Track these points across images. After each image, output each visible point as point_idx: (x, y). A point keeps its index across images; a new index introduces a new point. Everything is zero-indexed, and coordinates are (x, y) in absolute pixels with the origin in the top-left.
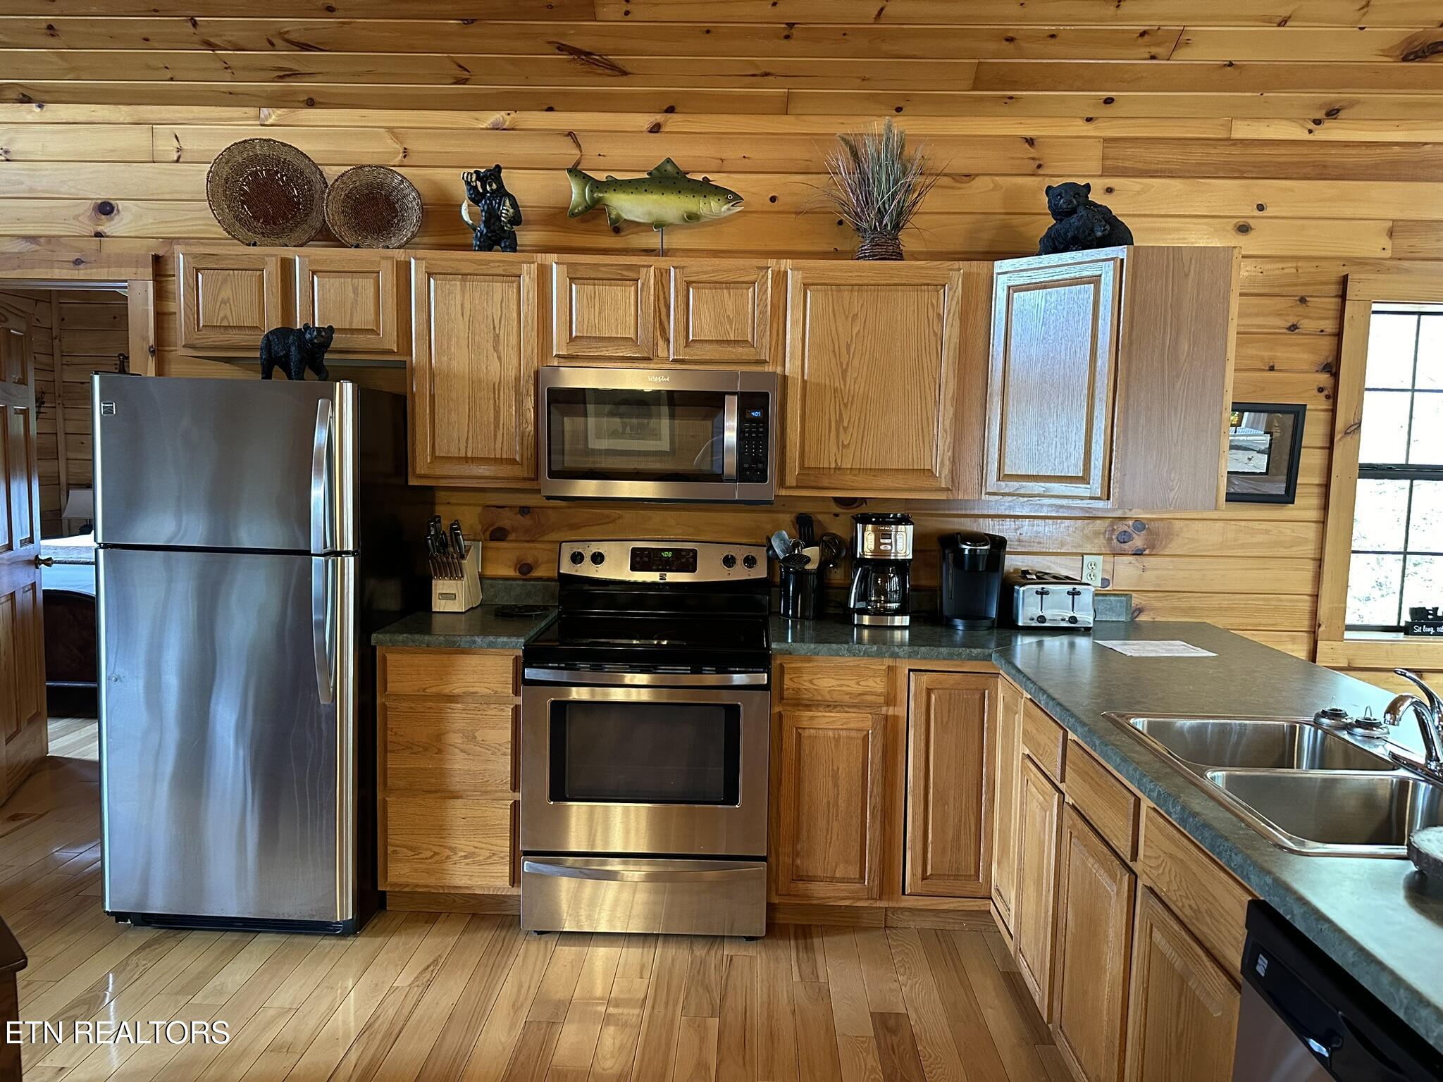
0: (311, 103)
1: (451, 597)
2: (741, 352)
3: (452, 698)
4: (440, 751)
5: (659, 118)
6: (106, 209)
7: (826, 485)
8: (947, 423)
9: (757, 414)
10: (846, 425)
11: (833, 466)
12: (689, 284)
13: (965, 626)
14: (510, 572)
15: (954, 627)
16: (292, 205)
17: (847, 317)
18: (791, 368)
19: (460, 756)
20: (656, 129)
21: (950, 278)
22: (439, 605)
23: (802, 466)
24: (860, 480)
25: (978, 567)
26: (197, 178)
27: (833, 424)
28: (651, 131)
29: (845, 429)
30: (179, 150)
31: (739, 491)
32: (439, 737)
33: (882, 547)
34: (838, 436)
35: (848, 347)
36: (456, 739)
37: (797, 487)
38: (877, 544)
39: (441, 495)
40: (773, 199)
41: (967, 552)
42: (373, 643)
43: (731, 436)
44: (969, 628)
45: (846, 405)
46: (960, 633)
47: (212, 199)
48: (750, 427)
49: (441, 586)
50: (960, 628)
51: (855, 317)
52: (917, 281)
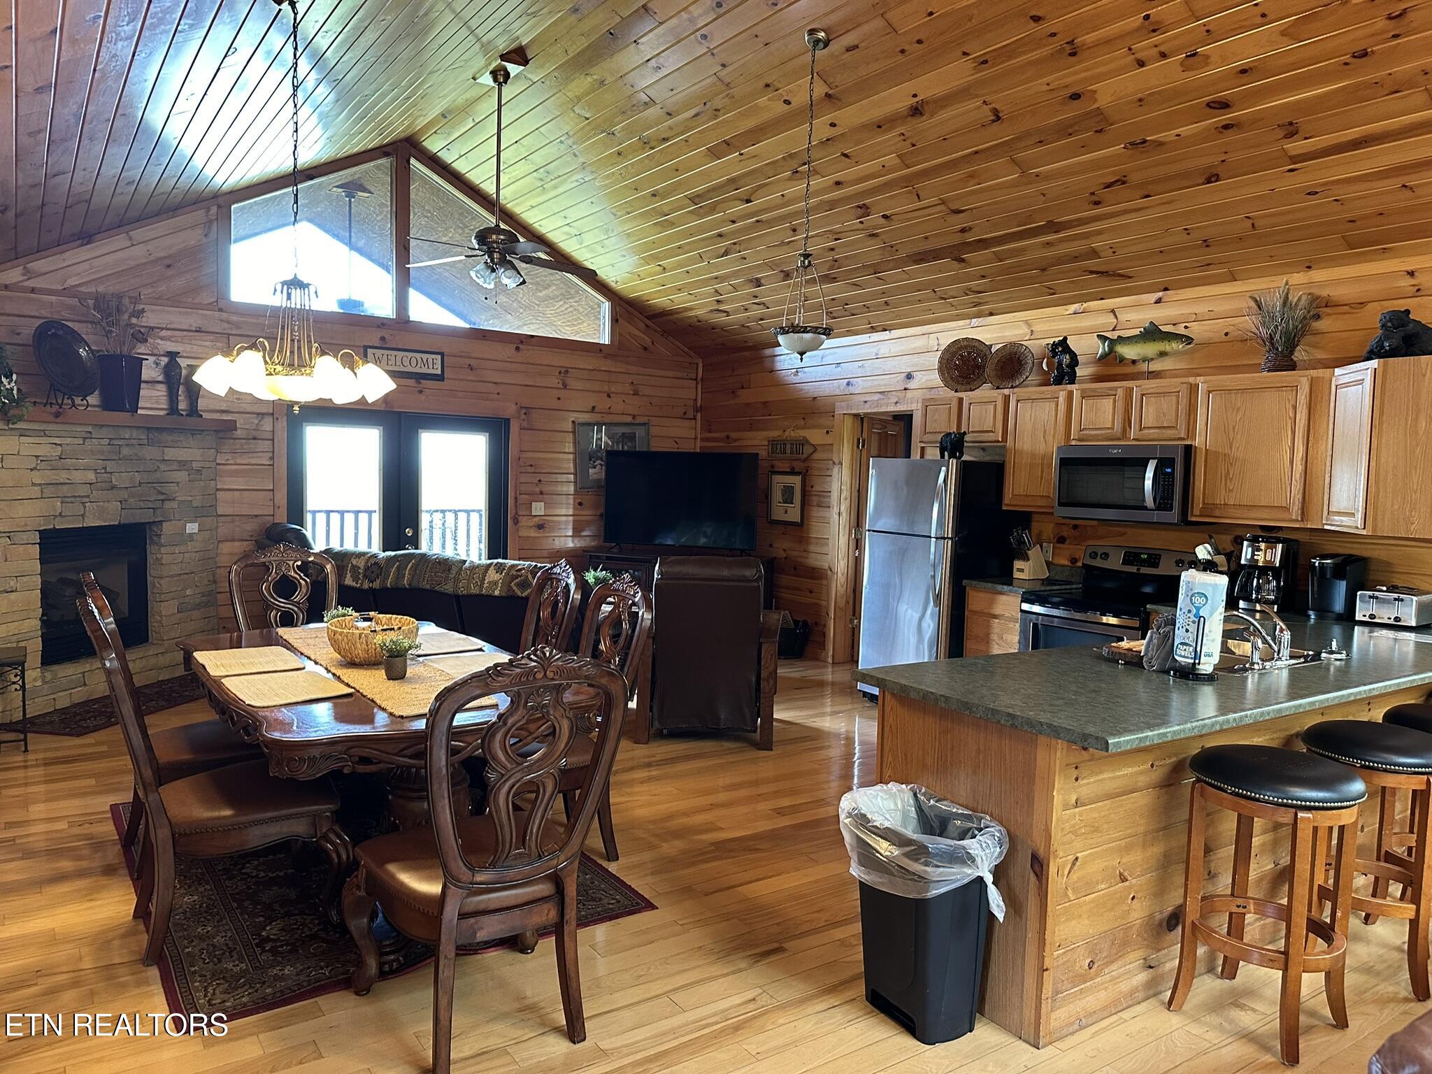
0: (991, 314)
1: (1021, 570)
2: (1170, 433)
3: (995, 617)
4: (988, 642)
5: (1160, 294)
6: (909, 376)
7: (1218, 515)
8: (1298, 476)
9: (1169, 470)
10: (1231, 476)
11: (1222, 503)
12: (1143, 395)
13: (1315, 615)
14: (1066, 562)
15: (1309, 616)
16: (978, 367)
17: (1233, 409)
18: (1198, 442)
19: (996, 646)
20: (1159, 301)
21: (1300, 382)
22: (1017, 575)
23: (1204, 503)
24: (1238, 513)
25: (1326, 575)
26: (934, 359)
27: (1223, 478)
28: (1156, 303)
29: (1231, 480)
30: (938, 345)
31: (1157, 516)
32: (988, 635)
33: (1255, 557)
34: (1226, 484)
35: (1234, 428)
36: (994, 637)
37: (1201, 516)
38: (1253, 555)
39: (1035, 517)
40: (1226, 334)
41: (1317, 564)
42: (964, 584)
43: (1148, 483)
44: (1319, 617)
45: (1231, 464)
46: (1312, 621)
47: (940, 370)
48: (1165, 478)
49: (1018, 564)
50: (1313, 617)
51: (1239, 409)
52: (1279, 385)
